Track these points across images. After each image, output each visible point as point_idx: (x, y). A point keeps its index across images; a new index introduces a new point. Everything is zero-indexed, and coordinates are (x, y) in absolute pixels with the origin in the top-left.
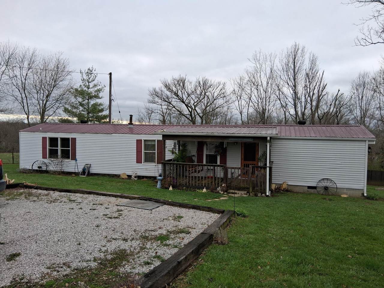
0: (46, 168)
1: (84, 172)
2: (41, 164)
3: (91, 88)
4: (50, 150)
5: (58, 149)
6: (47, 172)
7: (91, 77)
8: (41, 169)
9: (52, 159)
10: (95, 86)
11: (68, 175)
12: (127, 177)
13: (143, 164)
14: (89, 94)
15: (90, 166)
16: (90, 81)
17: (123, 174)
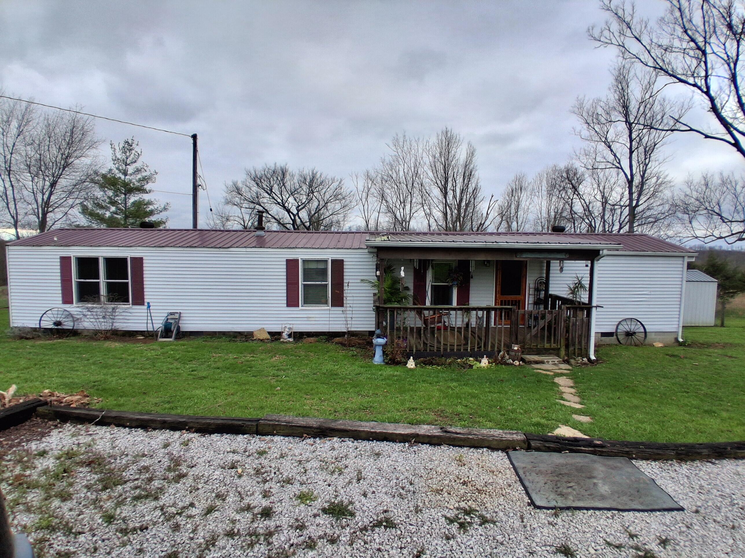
0: (72, 324)
1: (167, 331)
2: (59, 316)
3: (131, 175)
4: (80, 285)
5: (99, 282)
6: (74, 333)
7: (130, 156)
8: (59, 327)
9: (90, 305)
10: (138, 171)
11: (127, 338)
12: (268, 337)
13: (300, 308)
14: (125, 185)
15: (180, 317)
16: (128, 162)
17: (260, 330)
